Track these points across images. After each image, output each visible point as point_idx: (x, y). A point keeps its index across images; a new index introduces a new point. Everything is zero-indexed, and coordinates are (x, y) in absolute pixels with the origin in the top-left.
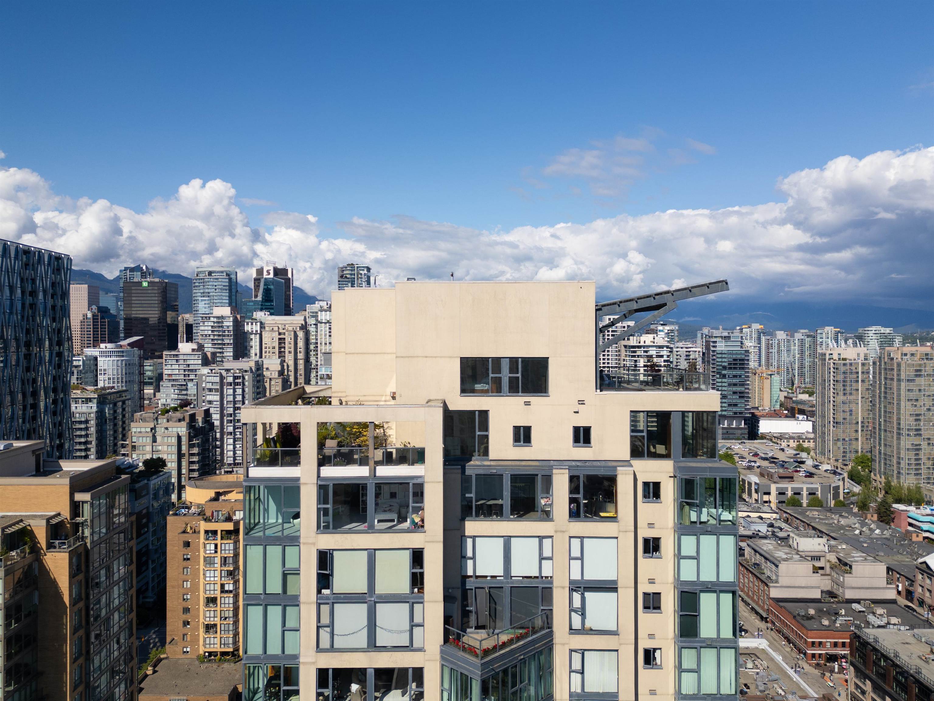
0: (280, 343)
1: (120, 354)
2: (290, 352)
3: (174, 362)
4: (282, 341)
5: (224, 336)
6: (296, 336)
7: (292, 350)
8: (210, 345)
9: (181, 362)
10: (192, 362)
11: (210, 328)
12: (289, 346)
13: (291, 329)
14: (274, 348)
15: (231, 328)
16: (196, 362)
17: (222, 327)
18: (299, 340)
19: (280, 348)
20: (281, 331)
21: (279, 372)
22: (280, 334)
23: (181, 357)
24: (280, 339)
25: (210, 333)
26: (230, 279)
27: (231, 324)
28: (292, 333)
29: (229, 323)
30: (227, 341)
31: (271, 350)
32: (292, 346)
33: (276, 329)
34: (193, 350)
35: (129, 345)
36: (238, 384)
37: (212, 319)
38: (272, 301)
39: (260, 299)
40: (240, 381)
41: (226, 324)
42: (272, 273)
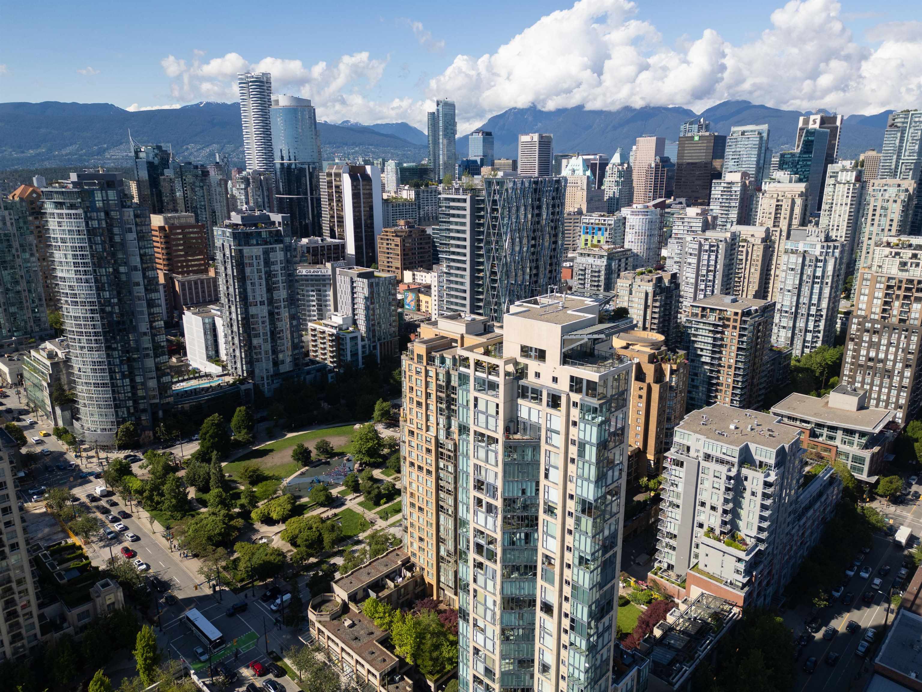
0: (777, 210)
1: (645, 214)
2: (785, 218)
3: (681, 224)
4: (778, 208)
5: (731, 199)
6: (793, 203)
7: (788, 216)
8: (718, 207)
9: (686, 224)
10: (694, 224)
11: (720, 192)
12: (785, 212)
13: (790, 196)
14: (770, 214)
15: (738, 193)
16: (698, 225)
17: (731, 191)
18: (796, 205)
19: (776, 214)
20: (780, 198)
21: (763, 239)
22: (778, 201)
23: (686, 220)
24: (777, 206)
25: (719, 196)
26: (761, 138)
27: (739, 189)
28: (790, 201)
29: (737, 188)
30: (733, 204)
31: (768, 216)
32: (788, 213)
33: (775, 196)
34: (697, 214)
35: (654, 205)
36: (713, 251)
37: (723, 185)
38: (811, 153)
39: (799, 150)
40: (715, 249)
41: (734, 189)
42: (818, 122)
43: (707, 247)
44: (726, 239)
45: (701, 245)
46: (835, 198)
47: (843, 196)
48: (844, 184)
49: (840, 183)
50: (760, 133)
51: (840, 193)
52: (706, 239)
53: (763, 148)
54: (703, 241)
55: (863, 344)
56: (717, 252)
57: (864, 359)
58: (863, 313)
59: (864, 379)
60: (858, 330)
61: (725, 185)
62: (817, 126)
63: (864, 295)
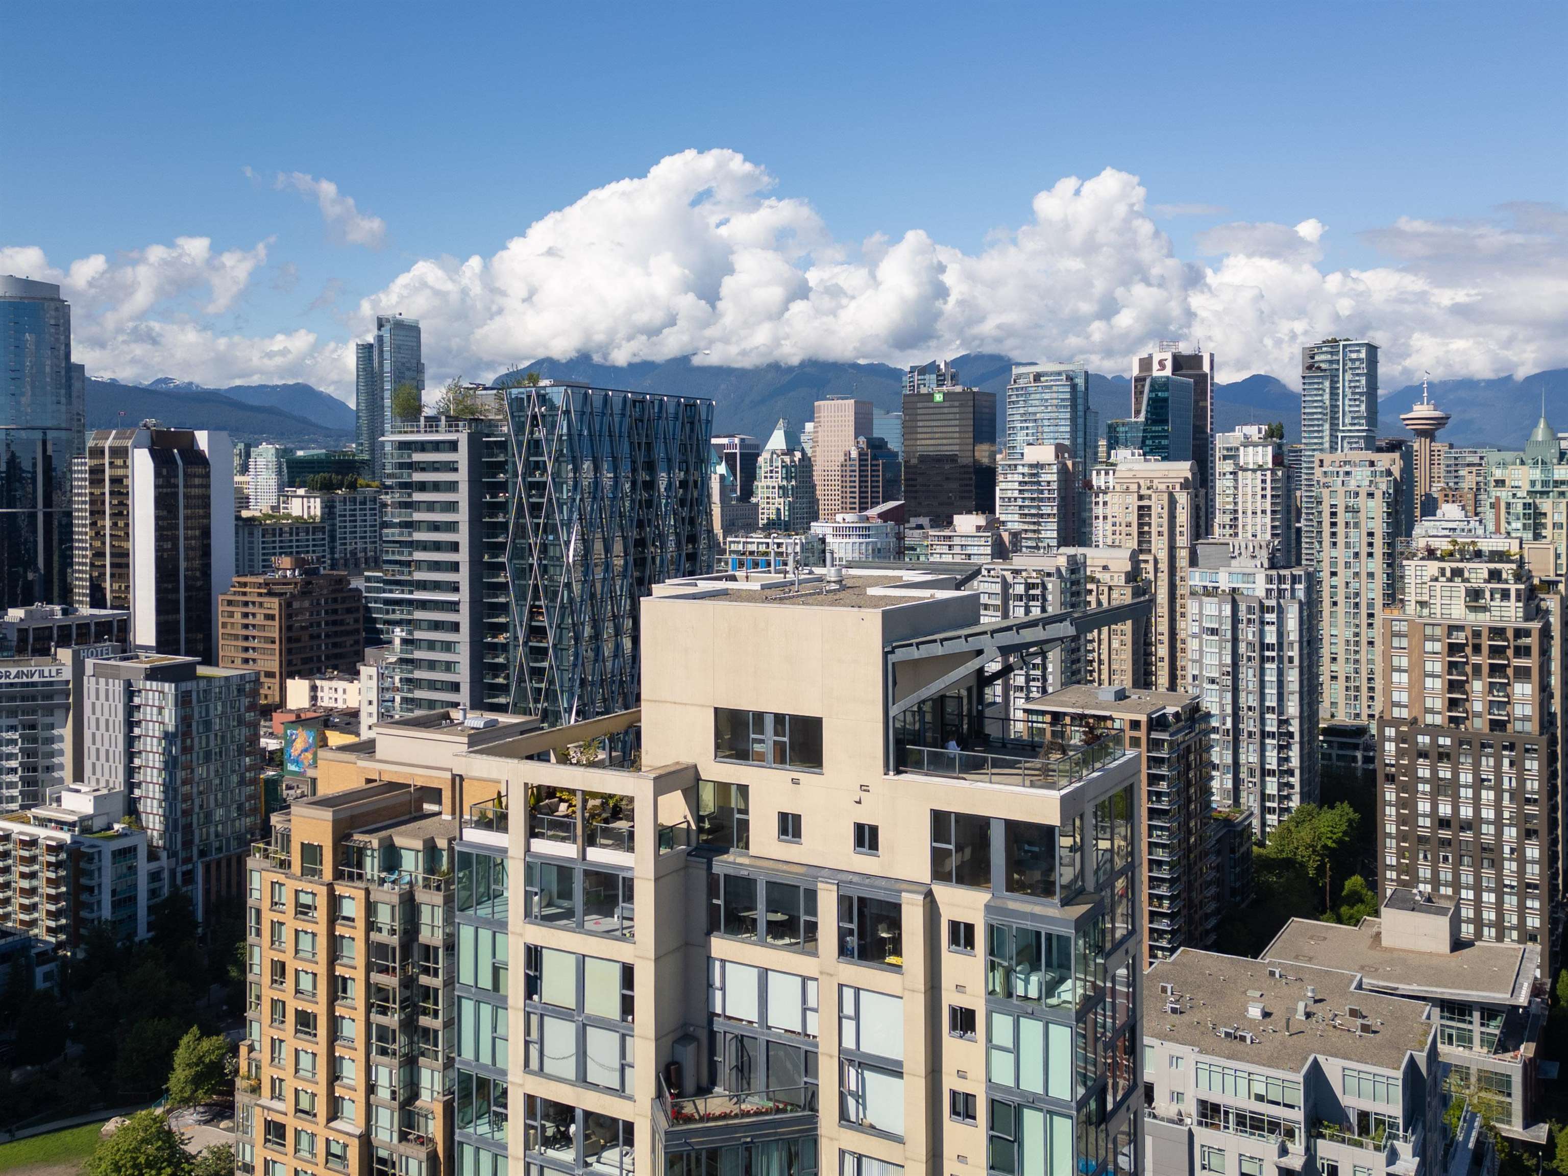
0: (1140, 516)
1: (864, 532)
2: (1160, 534)
3: (945, 549)
4: (1143, 512)
5: (1041, 500)
6: (1172, 502)
7: (1165, 529)
8: (1016, 517)
9: (957, 550)
10: (975, 550)
11: (1016, 486)
12: (1158, 521)
13: (1163, 487)
14: (1129, 525)
15: (1055, 486)
16: (982, 550)
17: (1038, 483)
18: (1179, 510)
19: (1141, 525)
20: (1144, 492)
21: (1127, 574)
22: (1141, 498)
23: (957, 541)
24: (1140, 508)
25: (1016, 494)
26: (1074, 387)
27: (1055, 477)
28: (1166, 496)
29: (1051, 476)
30: (1048, 511)
31: (1124, 529)
32: (1165, 521)
33: (1134, 487)
34: (979, 528)
35: (880, 516)
36: (1034, 598)
37: (1020, 469)
38: (1166, 422)
39: (1142, 418)
40: (1037, 592)
41: (1044, 478)
42: (1169, 364)
43: (1020, 589)
44: (1058, 570)
45: (1006, 585)
46: (1240, 500)
47: (1254, 495)
48: (1254, 471)
49: (1246, 470)
50: (1070, 378)
51: (1249, 490)
52: (1016, 572)
53: (1080, 408)
54: (1009, 576)
55: (1421, 787)
56: (1045, 599)
57: (1428, 822)
58: (1405, 714)
59: (1435, 873)
60: (1400, 754)
61: (1026, 470)
62: (1168, 372)
63: (1400, 670)
